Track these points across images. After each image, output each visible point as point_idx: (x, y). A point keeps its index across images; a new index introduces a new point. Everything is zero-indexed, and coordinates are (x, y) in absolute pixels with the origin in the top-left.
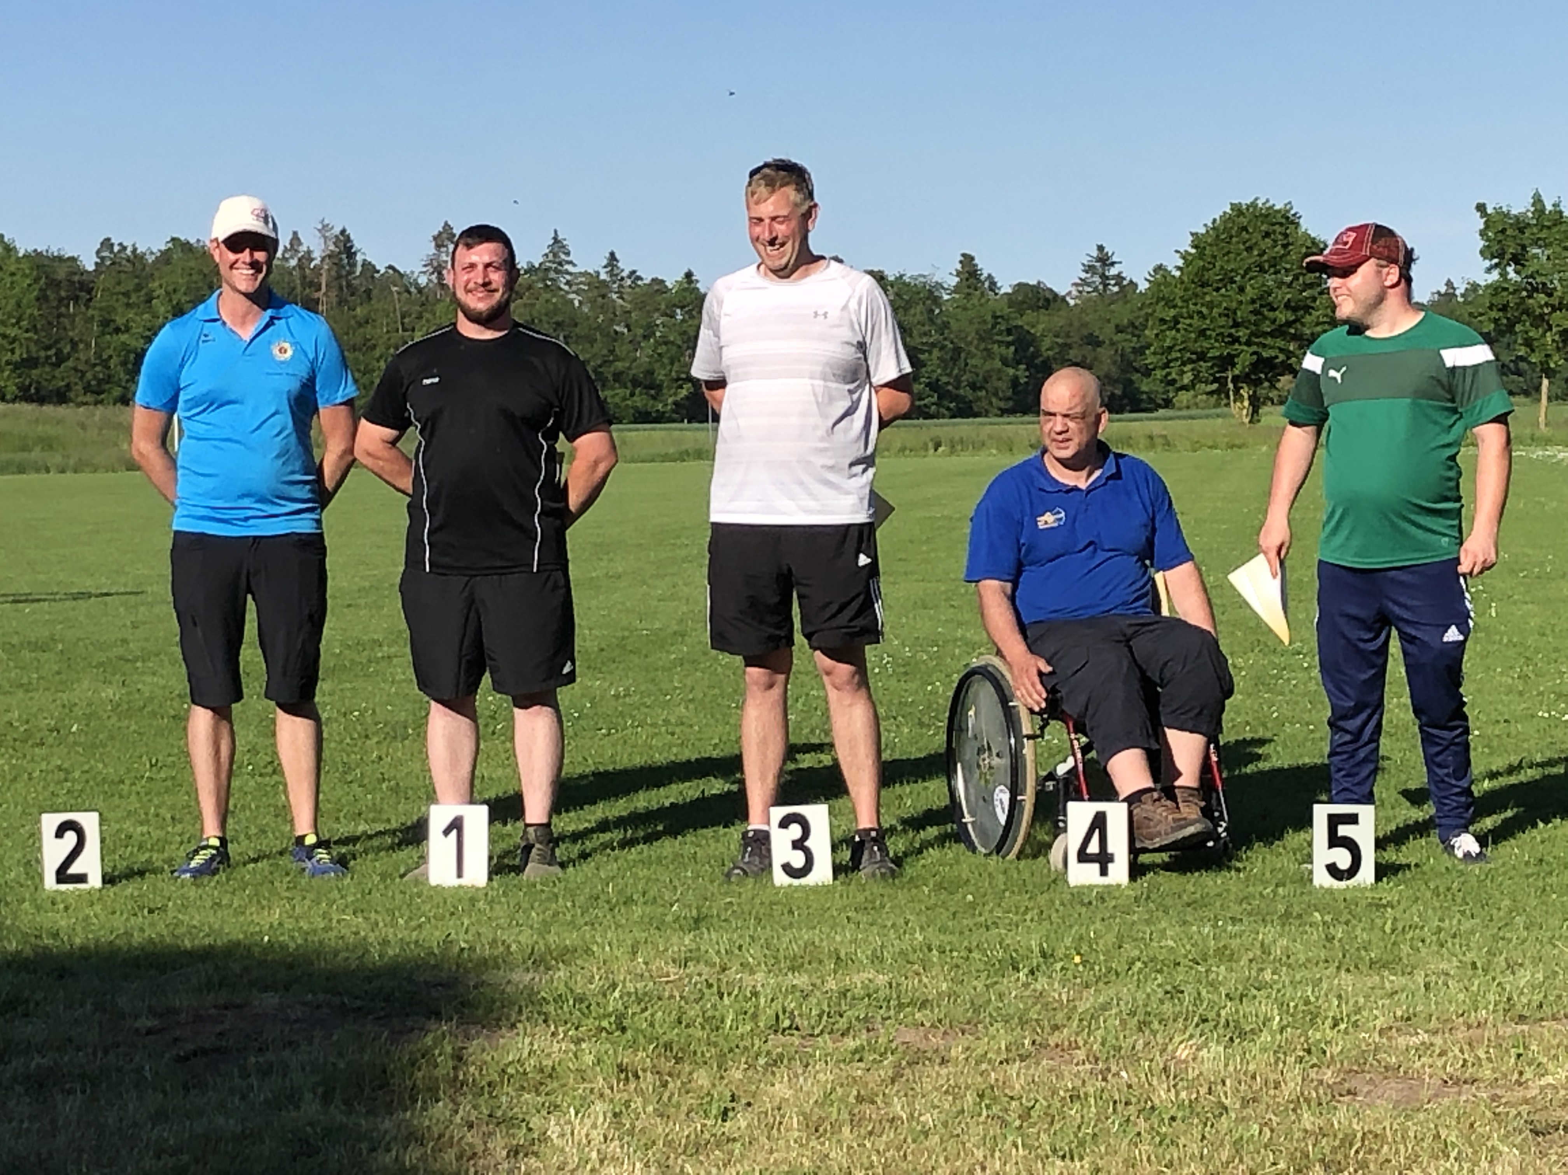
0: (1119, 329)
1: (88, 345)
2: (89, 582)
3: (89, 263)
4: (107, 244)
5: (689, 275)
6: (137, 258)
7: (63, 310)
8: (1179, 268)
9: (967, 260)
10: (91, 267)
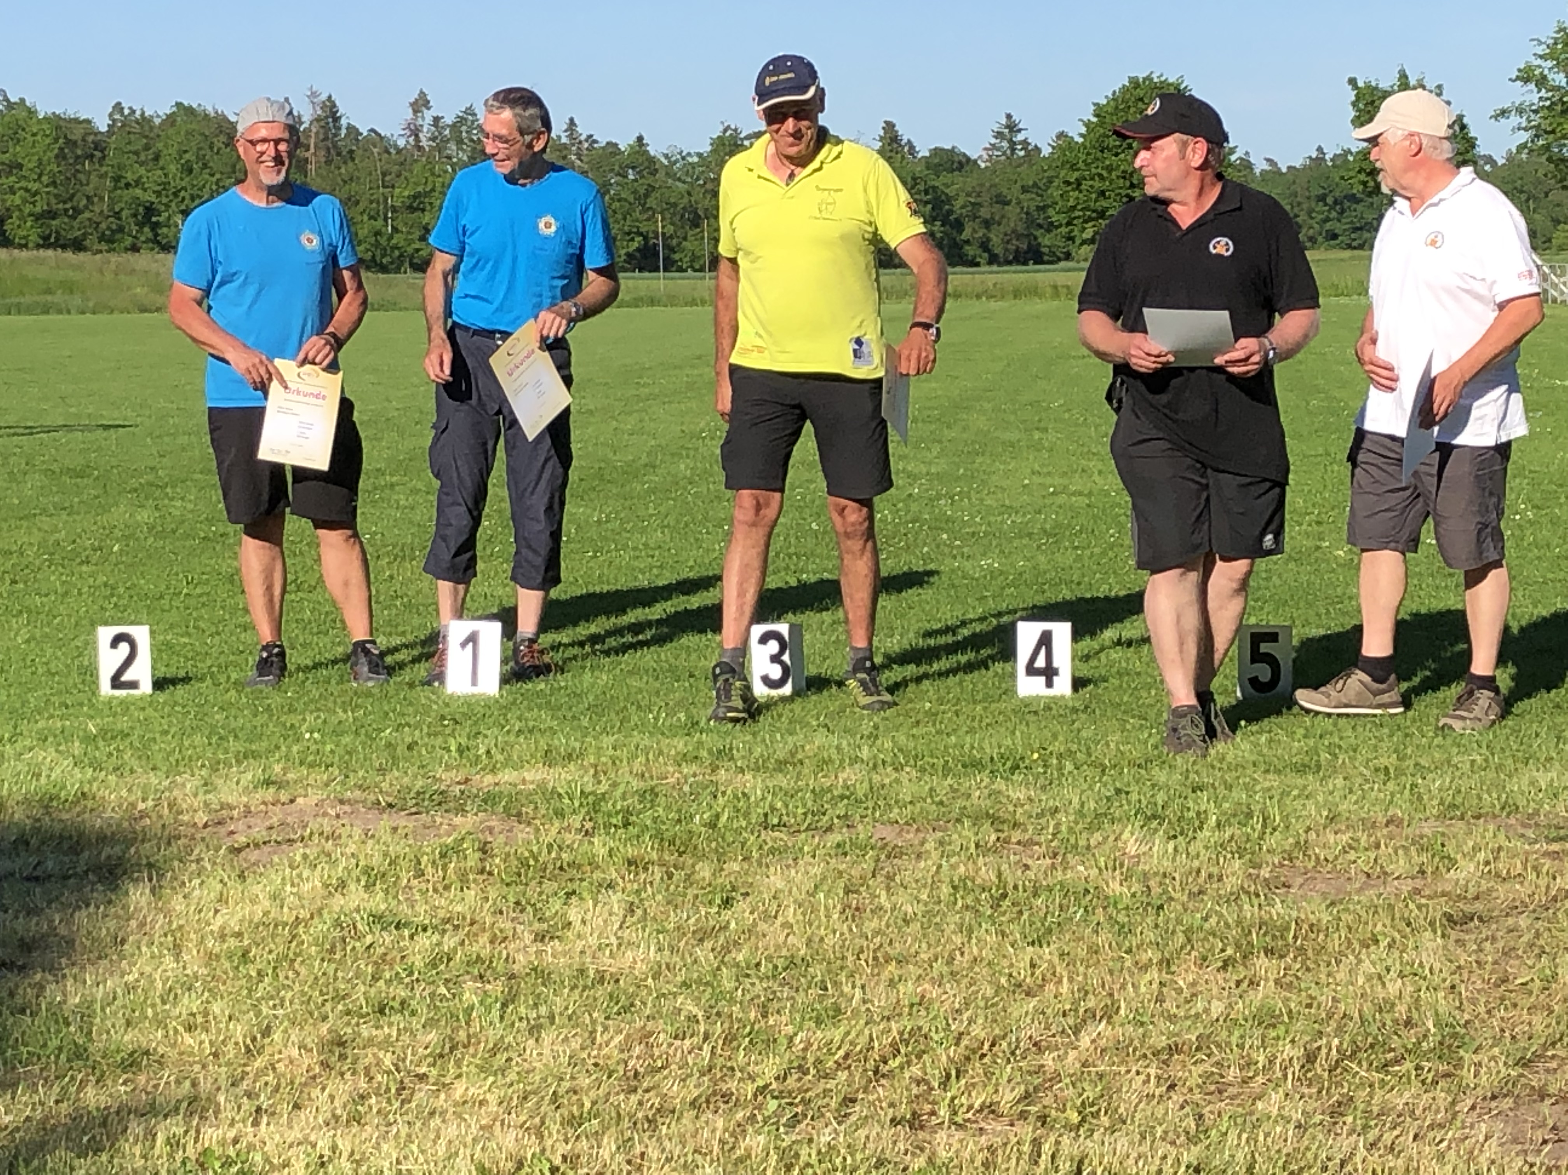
0: (1025, 190)
1: (102, 199)
2: (116, 414)
3: (102, 124)
4: (118, 107)
5: (640, 139)
6: (145, 120)
7: (78, 167)
8: (1081, 135)
9: (889, 126)
10: (104, 129)
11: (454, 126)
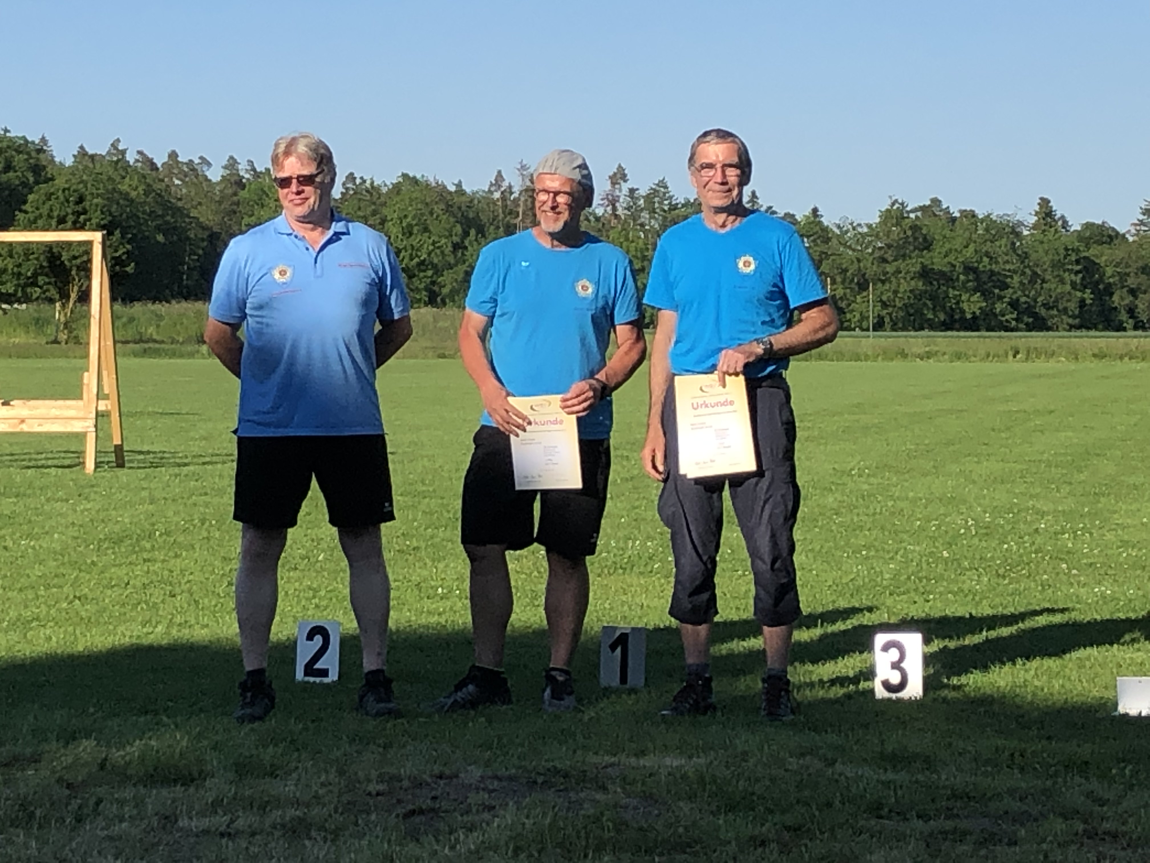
4: (351, 177)
6: (374, 190)
9: (1045, 202)
11: (648, 198)
